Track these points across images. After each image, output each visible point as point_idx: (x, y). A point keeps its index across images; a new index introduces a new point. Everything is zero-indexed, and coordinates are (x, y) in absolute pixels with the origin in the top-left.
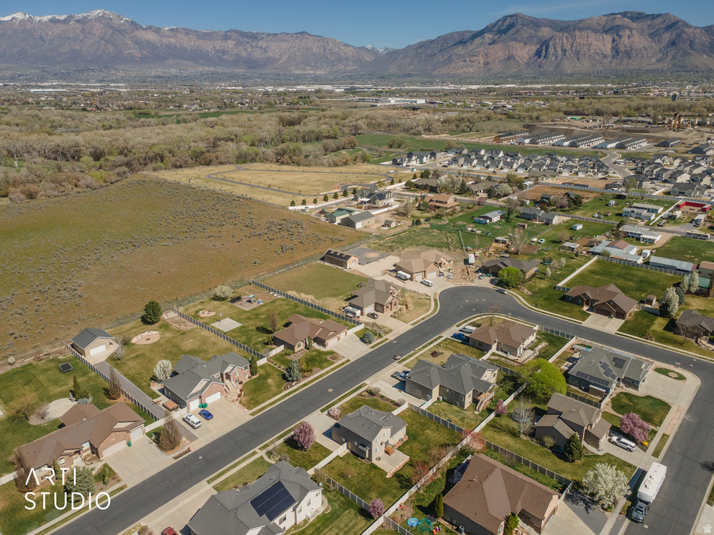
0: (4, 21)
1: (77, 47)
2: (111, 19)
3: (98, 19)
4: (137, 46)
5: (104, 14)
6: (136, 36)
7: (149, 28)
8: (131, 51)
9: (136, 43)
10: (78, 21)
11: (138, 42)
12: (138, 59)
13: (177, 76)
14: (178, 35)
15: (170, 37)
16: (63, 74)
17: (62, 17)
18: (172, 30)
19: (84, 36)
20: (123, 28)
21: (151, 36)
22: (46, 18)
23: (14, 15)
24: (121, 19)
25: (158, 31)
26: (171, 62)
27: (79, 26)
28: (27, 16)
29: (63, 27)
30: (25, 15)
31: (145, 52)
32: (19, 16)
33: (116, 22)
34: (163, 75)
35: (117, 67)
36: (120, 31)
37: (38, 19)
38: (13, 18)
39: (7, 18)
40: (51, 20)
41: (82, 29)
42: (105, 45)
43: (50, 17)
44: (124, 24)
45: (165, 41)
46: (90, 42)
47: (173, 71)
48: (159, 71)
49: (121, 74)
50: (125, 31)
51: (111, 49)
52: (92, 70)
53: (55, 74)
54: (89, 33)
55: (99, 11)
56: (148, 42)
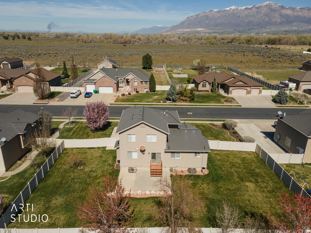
0: (227, 10)
1: (252, 19)
2: (272, 5)
3: (266, 6)
4: (280, 17)
5: (270, 3)
6: (281, 13)
7: (290, 8)
8: (276, 19)
9: (280, 15)
10: (256, 8)
11: (281, 15)
12: (279, 23)
13: (295, 31)
14: (304, 11)
15: (299, 12)
16: (242, 31)
17: (250, 7)
18: (300, 9)
19: (257, 15)
20: (276, 9)
21: (289, 12)
22: (243, 8)
23: (231, 7)
24: (277, 5)
25: (293, 9)
26: (295, 24)
27: (256, 10)
28: (236, 7)
29: (249, 11)
30: (235, 7)
31: (283, 20)
32: (233, 7)
33: (274, 6)
34: (289, 30)
35: (267, 27)
36: (274, 11)
37: (240, 8)
38: (230, 9)
39: (228, 9)
40: (245, 9)
41: (257, 11)
42: (264, 18)
43: (245, 7)
44: (277, 7)
45: (296, 14)
46: (259, 17)
47: (294, 28)
48: (287, 28)
49: (268, 30)
50: (276, 10)
51: (267, 19)
52: (255, 29)
53: (239, 31)
54: (260, 13)
55: (268, 2)
56: (286, 15)
